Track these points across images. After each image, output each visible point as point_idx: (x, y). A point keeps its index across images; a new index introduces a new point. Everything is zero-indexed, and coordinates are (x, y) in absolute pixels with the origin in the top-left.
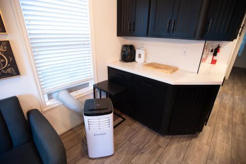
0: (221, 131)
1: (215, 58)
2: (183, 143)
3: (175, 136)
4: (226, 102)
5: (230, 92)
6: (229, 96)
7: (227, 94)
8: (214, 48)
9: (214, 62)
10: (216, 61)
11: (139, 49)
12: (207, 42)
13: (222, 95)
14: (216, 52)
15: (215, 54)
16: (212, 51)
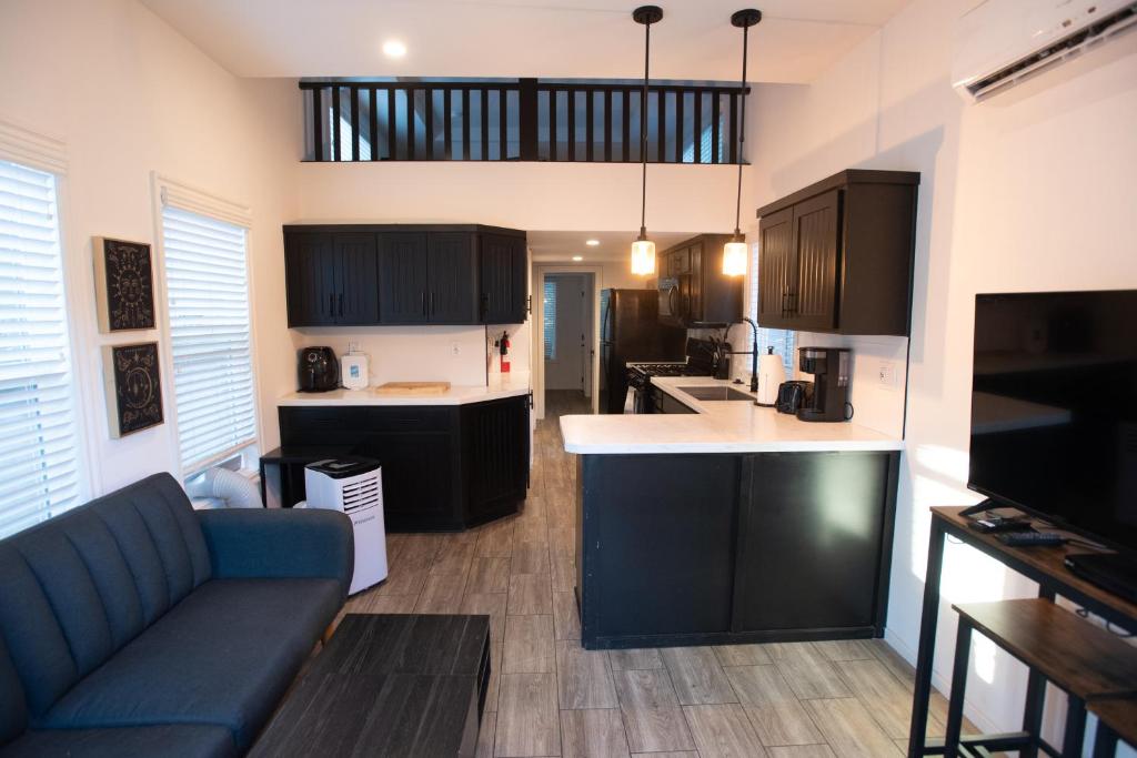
0: (556, 496)
1: (506, 359)
2: (504, 528)
3: (483, 526)
4: (553, 457)
5: (554, 440)
6: (555, 446)
7: (551, 444)
8: (499, 339)
9: (505, 367)
10: (508, 364)
11: (348, 354)
12: (489, 327)
13: (542, 448)
14: (503, 345)
15: (503, 352)
16: (497, 345)
